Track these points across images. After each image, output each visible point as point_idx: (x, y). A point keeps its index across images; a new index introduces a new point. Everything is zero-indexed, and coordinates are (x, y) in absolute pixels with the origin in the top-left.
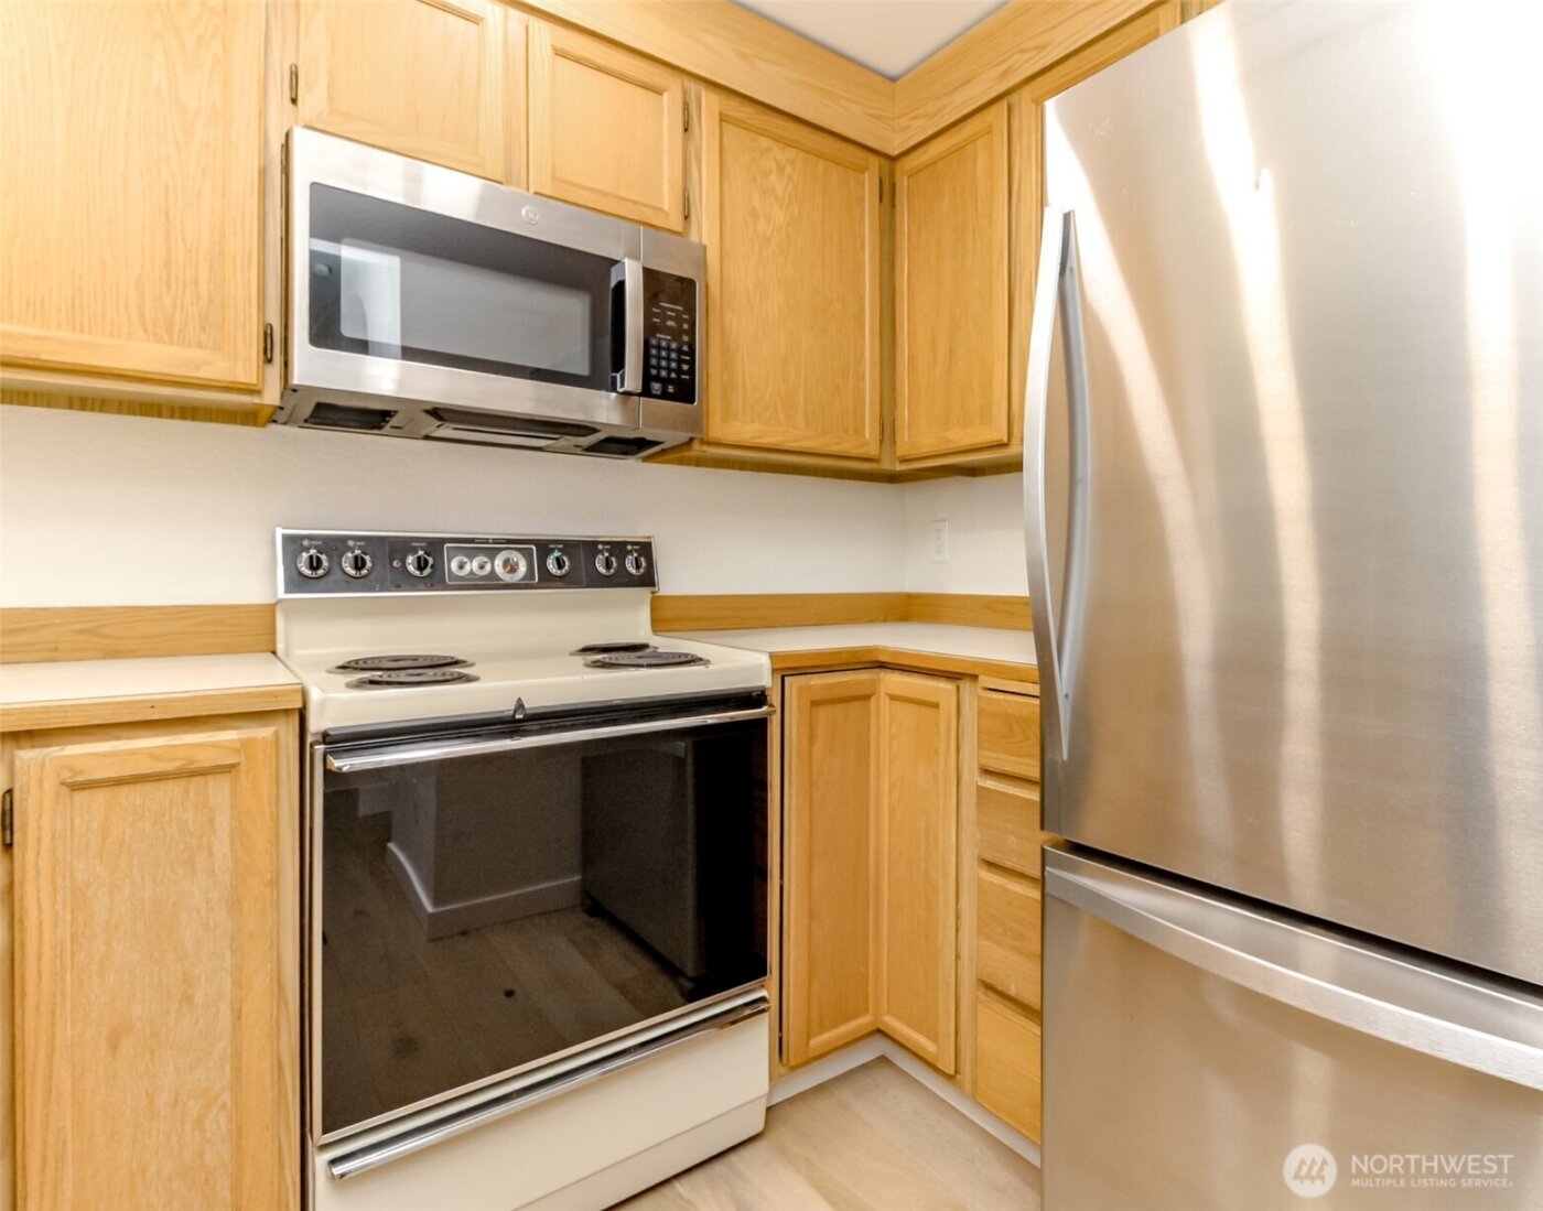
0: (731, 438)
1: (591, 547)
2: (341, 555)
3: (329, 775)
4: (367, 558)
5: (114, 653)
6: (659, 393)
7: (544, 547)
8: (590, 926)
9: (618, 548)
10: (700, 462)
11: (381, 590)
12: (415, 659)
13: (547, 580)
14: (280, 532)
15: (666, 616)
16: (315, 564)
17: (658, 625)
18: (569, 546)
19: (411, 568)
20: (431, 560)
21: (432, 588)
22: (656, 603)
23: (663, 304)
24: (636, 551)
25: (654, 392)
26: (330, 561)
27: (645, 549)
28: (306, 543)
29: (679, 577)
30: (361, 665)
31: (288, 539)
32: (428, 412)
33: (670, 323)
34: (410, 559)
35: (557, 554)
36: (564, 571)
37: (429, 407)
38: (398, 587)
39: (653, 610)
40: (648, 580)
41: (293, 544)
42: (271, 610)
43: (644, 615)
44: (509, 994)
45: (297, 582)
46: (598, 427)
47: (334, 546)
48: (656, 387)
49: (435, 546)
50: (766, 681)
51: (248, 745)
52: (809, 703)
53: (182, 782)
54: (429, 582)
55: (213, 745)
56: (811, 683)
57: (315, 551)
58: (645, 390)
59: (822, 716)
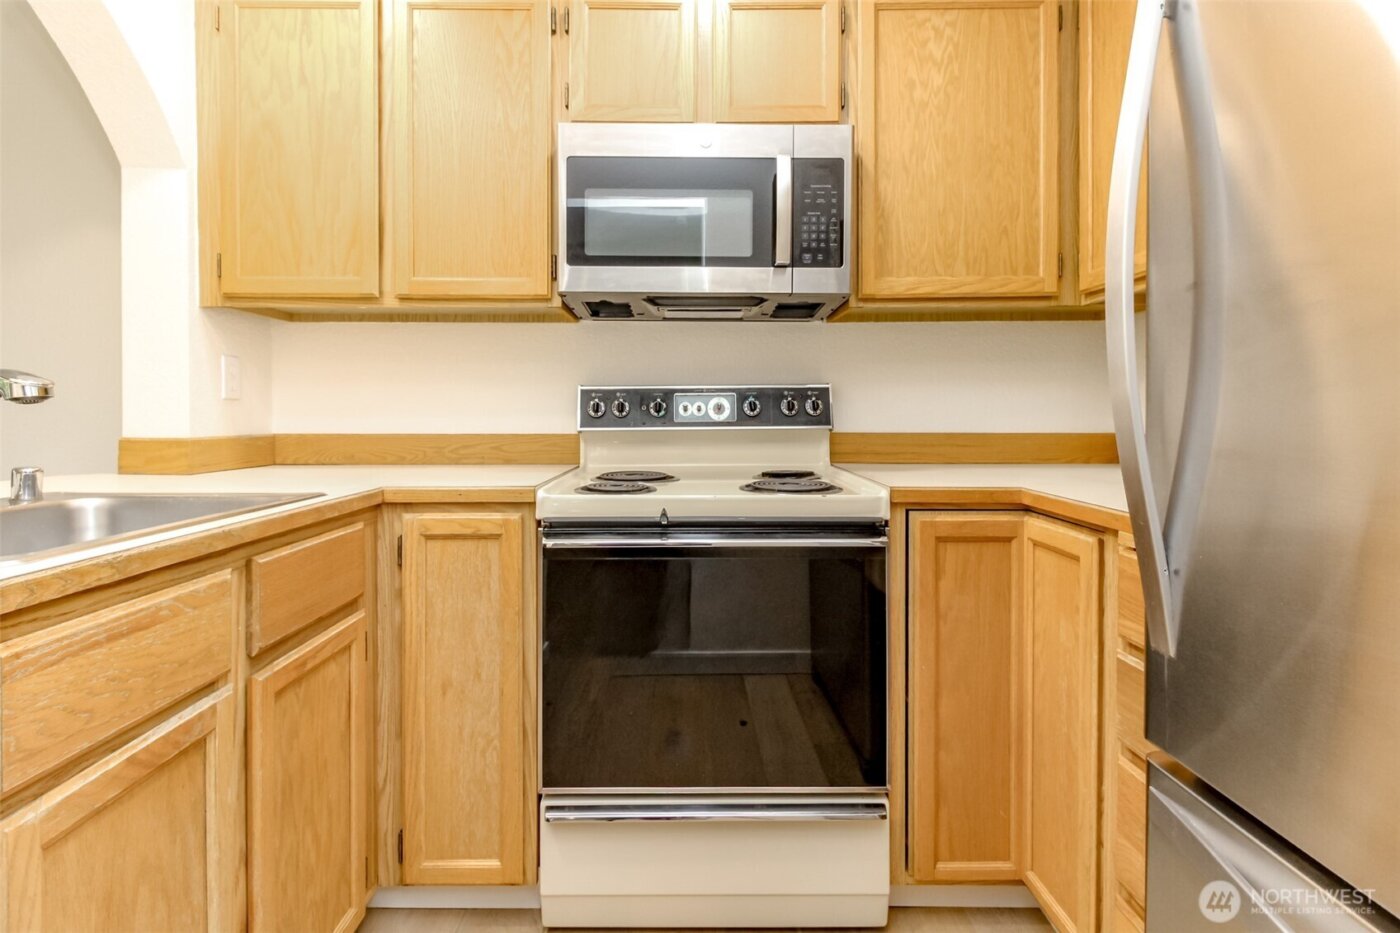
0: (886, 292)
1: (778, 395)
2: (611, 402)
3: (545, 550)
4: (627, 404)
5: (508, 462)
6: (810, 262)
7: (742, 396)
9: (801, 394)
10: (863, 317)
11: (634, 426)
12: (641, 474)
13: (742, 419)
14: (580, 388)
15: (850, 451)
16: (597, 409)
17: (836, 457)
18: (761, 394)
19: (652, 411)
20: (664, 405)
21: (664, 424)
22: (835, 439)
23: (812, 186)
24: (815, 395)
25: (806, 261)
26: (606, 406)
27: (823, 393)
28: (593, 395)
29: (855, 414)
31: (582, 391)
33: (819, 201)
34: (652, 405)
35: (751, 399)
36: (755, 412)
37: (647, 297)
38: (644, 424)
39: (832, 443)
40: (824, 419)
41: (586, 395)
42: (576, 438)
43: (824, 449)
45: (587, 421)
46: (765, 297)
47: (608, 396)
48: (807, 257)
49: (668, 395)
50: (884, 513)
51: (506, 523)
52: (934, 539)
53: (476, 542)
54: (663, 420)
55: (489, 521)
56: (937, 519)
57: (597, 400)
58: (796, 262)
59: (951, 553)
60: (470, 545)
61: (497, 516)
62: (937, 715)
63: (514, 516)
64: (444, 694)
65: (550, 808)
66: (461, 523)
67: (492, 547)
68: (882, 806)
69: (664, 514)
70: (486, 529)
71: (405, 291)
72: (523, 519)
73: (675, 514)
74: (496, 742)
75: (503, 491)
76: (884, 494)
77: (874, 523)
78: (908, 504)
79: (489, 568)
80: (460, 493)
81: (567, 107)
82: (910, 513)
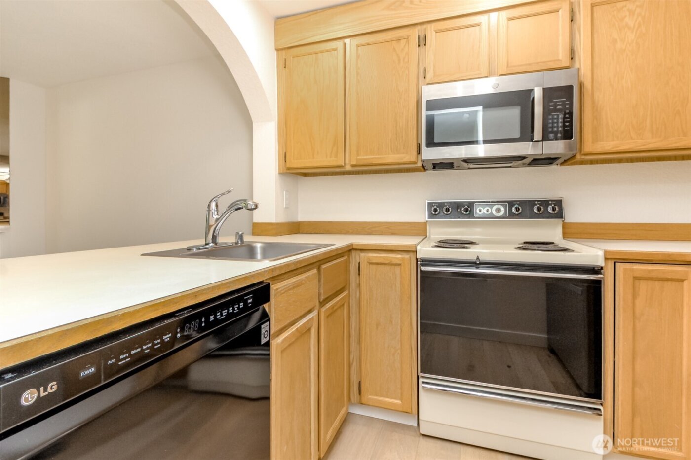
0: (599, 150)
1: (532, 203)
2: (443, 208)
3: (421, 271)
4: (450, 209)
5: (393, 234)
6: (553, 138)
7: (511, 204)
8: (550, 357)
9: (545, 203)
10: (582, 163)
11: (454, 218)
12: (460, 241)
13: (511, 215)
14: (427, 201)
15: (573, 232)
16: (436, 210)
17: (565, 235)
18: (522, 203)
19: (463, 212)
20: (469, 209)
21: (469, 218)
22: (565, 226)
23: (554, 100)
24: (554, 203)
25: (550, 138)
26: (439, 210)
27: (559, 203)
28: (434, 204)
29: (575, 214)
30: (444, 241)
31: (429, 203)
32: (462, 161)
33: (558, 107)
34: (463, 209)
35: (516, 206)
36: (519, 212)
37: (462, 159)
38: (459, 218)
39: (564, 228)
40: (560, 215)
41: (430, 205)
42: (425, 223)
43: (559, 231)
44: (509, 367)
45: (431, 216)
46: (527, 156)
47: (441, 205)
48: (551, 135)
49: (471, 204)
50: (601, 262)
51: (403, 259)
52: (632, 278)
53: (390, 266)
54: (468, 216)
55: (395, 258)
56: (635, 268)
57: (435, 207)
58: (545, 138)
59: (643, 286)
60: (387, 268)
61: (399, 256)
62: (633, 369)
63: (407, 256)
64: (377, 328)
65: (423, 382)
66: (384, 258)
67: (397, 269)
68: (599, 410)
69: (478, 258)
70: (395, 261)
71: (354, 163)
72: (410, 257)
73: (483, 258)
74: (399, 351)
75: (401, 246)
76: (601, 254)
77: (594, 268)
78: (616, 260)
79: (396, 278)
80: (384, 246)
81: (425, 78)
82: (617, 263)
